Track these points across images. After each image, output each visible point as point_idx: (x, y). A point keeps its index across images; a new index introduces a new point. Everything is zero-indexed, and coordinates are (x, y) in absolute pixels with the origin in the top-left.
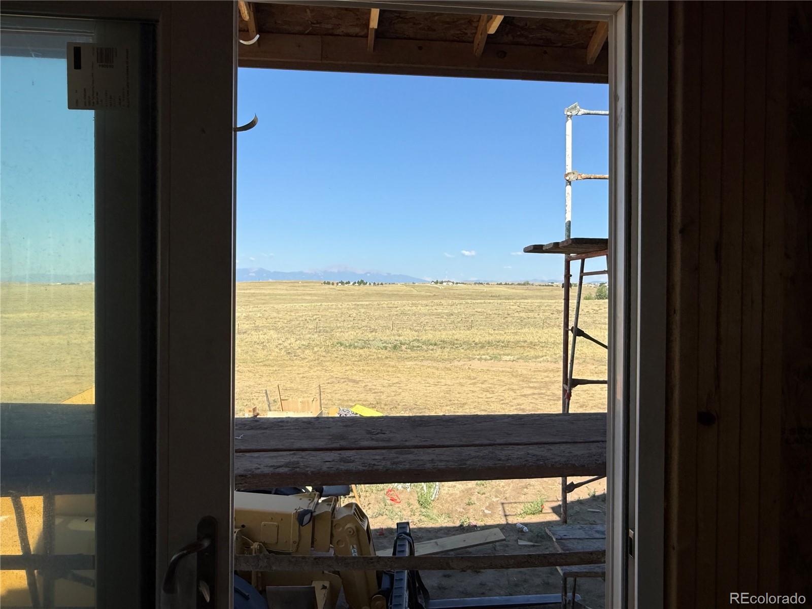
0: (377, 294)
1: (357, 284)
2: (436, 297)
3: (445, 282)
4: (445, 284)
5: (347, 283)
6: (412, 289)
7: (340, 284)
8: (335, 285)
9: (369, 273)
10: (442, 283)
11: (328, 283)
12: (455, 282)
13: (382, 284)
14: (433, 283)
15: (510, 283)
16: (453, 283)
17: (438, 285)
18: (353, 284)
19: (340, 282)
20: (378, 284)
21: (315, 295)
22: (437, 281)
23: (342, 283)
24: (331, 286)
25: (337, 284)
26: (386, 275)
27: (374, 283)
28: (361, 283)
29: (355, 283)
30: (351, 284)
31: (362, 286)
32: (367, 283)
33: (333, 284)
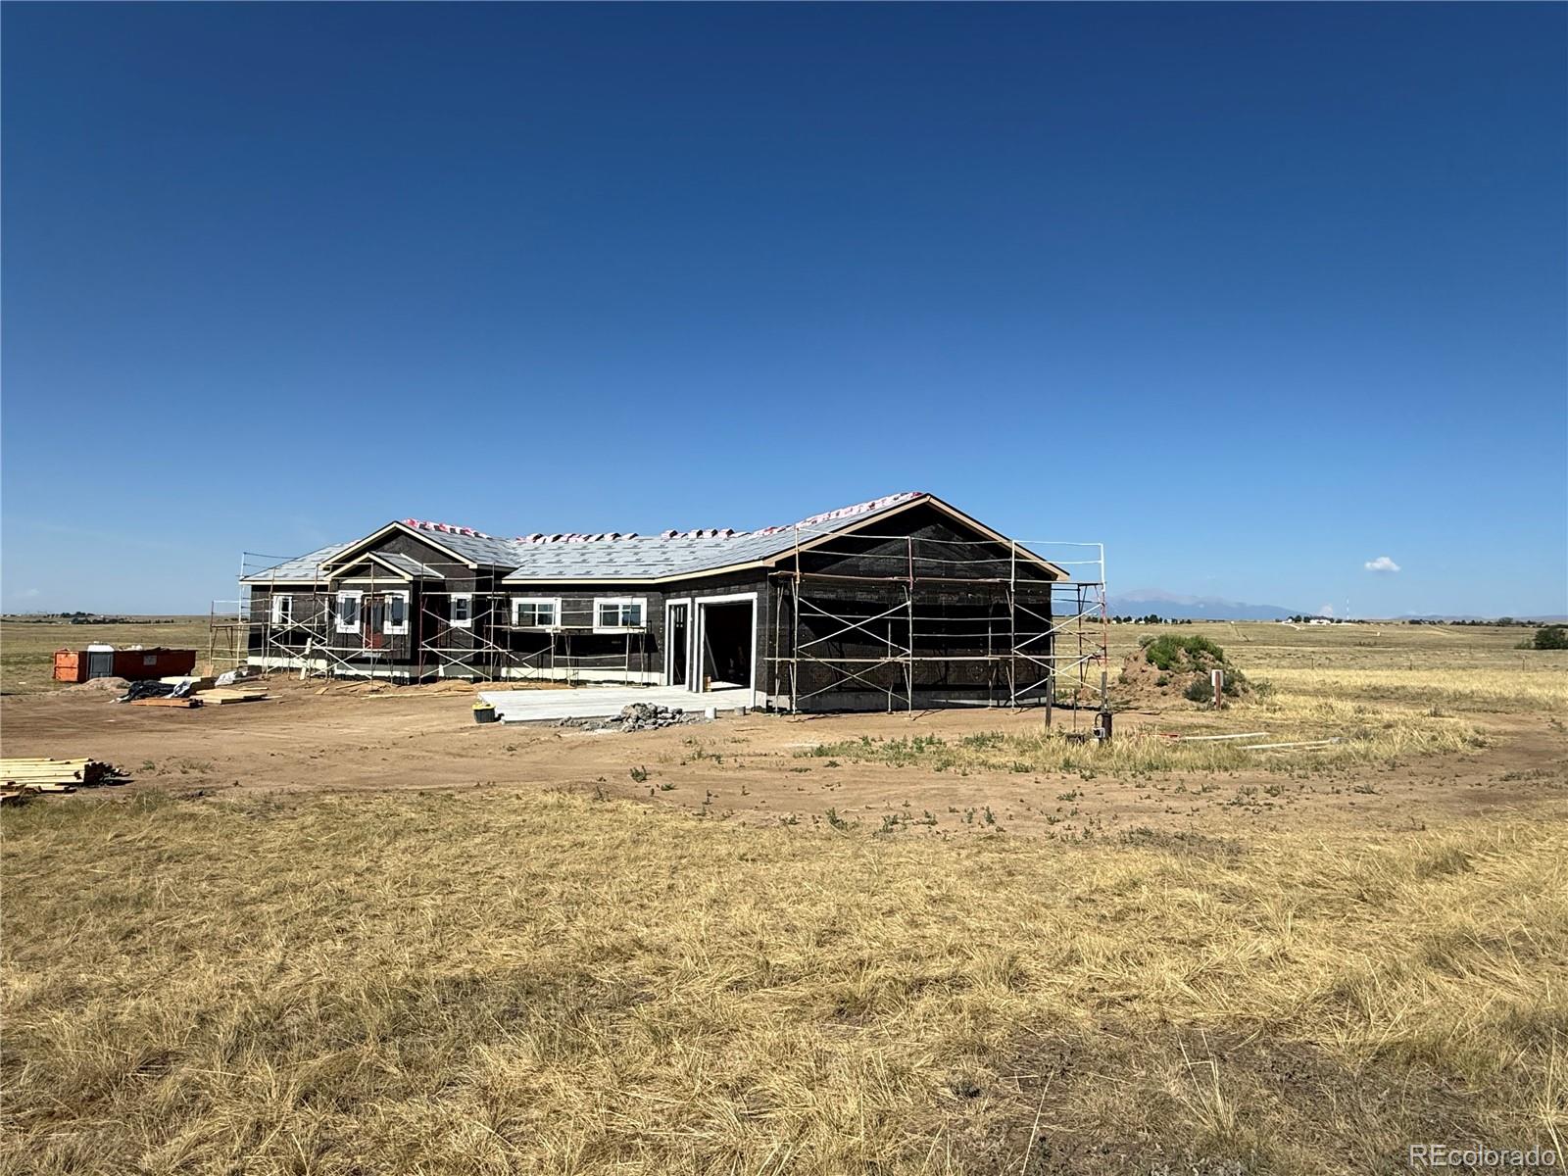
3: (1315, 618)
4: (1313, 622)
5: (1126, 620)
7: (1115, 622)
9: (1204, 602)
10: (1307, 620)
13: (1189, 622)
14: (1290, 620)
15: (1467, 622)
16: (1331, 620)
18: (1136, 622)
19: (1114, 619)
20: (1181, 623)
23: (1118, 620)
25: (1109, 621)
27: (1173, 621)
28: (1153, 620)
29: (1140, 619)
30: (1133, 622)
31: (1151, 626)
32: (1161, 620)
33: (1102, 621)
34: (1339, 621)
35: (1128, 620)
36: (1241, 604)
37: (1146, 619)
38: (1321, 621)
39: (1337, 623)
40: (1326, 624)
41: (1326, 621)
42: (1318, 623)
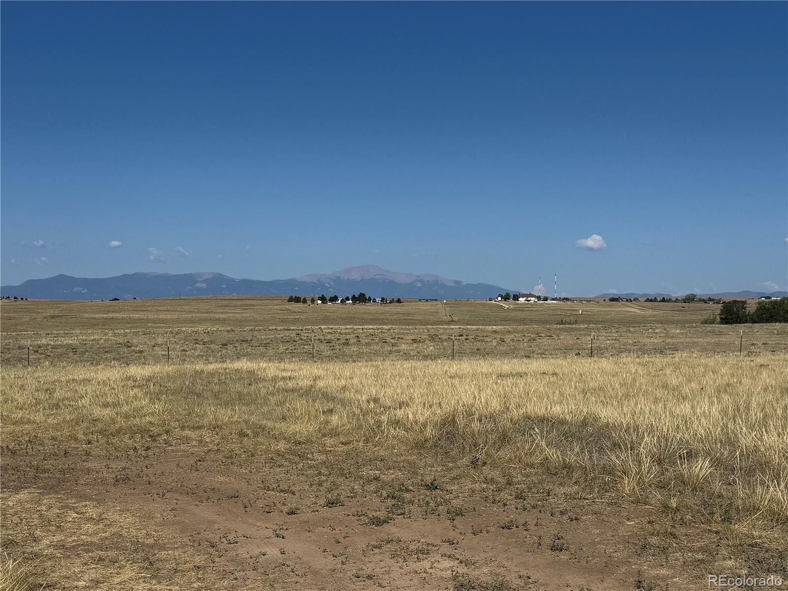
1: (350, 302)
3: (524, 296)
4: (522, 300)
7: (320, 302)
8: (309, 302)
9: (422, 281)
10: (516, 298)
11: (297, 300)
12: (542, 297)
13: (399, 301)
14: (499, 298)
15: (658, 299)
16: (539, 298)
17: (509, 304)
18: (344, 301)
22: (509, 295)
23: (323, 299)
25: (313, 301)
26: (452, 284)
28: (361, 299)
29: (348, 299)
31: (359, 306)
32: (369, 300)
33: (305, 301)
34: (546, 299)
35: (334, 299)
36: (458, 283)
37: (354, 299)
38: (529, 299)
39: (543, 301)
40: (532, 302)
41: (533, 299)
42: (526, 300)
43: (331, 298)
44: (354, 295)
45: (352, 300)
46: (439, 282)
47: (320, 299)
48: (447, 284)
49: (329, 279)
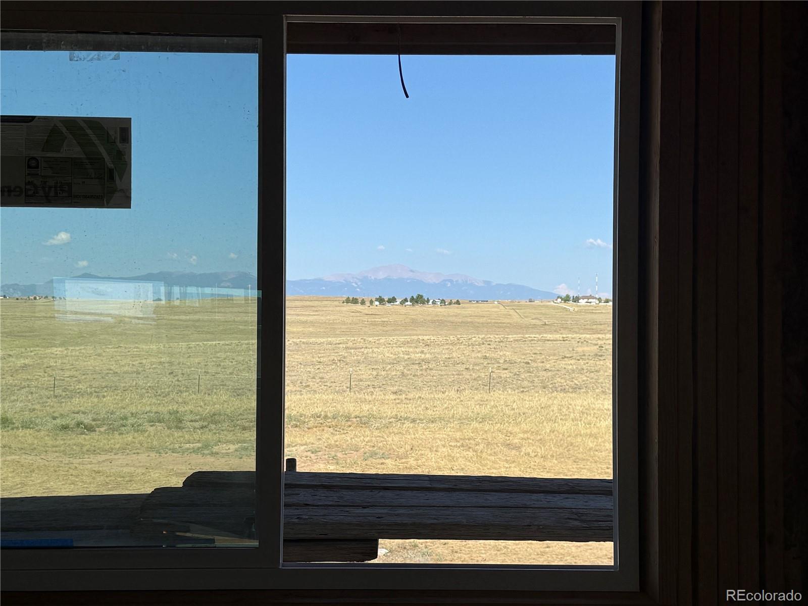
0: (433, 322)
1: (409, 303)
2: (547, 327)
3: (584, 298)
4: (582, 302)
6: (512, 312)
7: (377, 303)
8: (368, 304)
9: (451, 281)
10: (576, 300)
11: (355, 301)
12: (603, 299)
13: (458, 303)
14: (559, 300)
16: (600, 300)
17: (571, 306)
18: (402, 303)
20: (450, 303)
21: (312, 324)
22: (568, 296)
23: (381, 300)
24: (359, 307)
25: (371, 302)
26: (482, 284)
27: (443, 301)
28: (418, 300)
29: (406, 300)
30: (398, 303)
31: (418, 308)
32: (428, 301)
33: (363, 303)
35: (392, 300)
37: (412, 299)
38: (590, 300)
39: (604, 302)
40: (594, 304)
41: (594, 300)
42: (586, 302)
43: (389, 299)
44: (412, 297)
45: (410, 302)
46: (469, 282)
47: (377, 300)
48: (477, 284)
49: (357, 279)
